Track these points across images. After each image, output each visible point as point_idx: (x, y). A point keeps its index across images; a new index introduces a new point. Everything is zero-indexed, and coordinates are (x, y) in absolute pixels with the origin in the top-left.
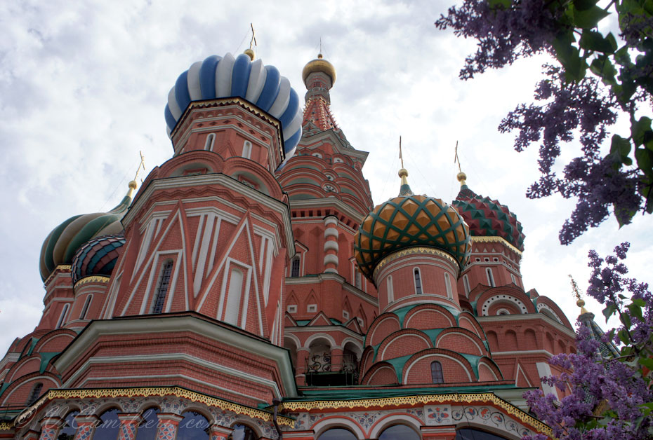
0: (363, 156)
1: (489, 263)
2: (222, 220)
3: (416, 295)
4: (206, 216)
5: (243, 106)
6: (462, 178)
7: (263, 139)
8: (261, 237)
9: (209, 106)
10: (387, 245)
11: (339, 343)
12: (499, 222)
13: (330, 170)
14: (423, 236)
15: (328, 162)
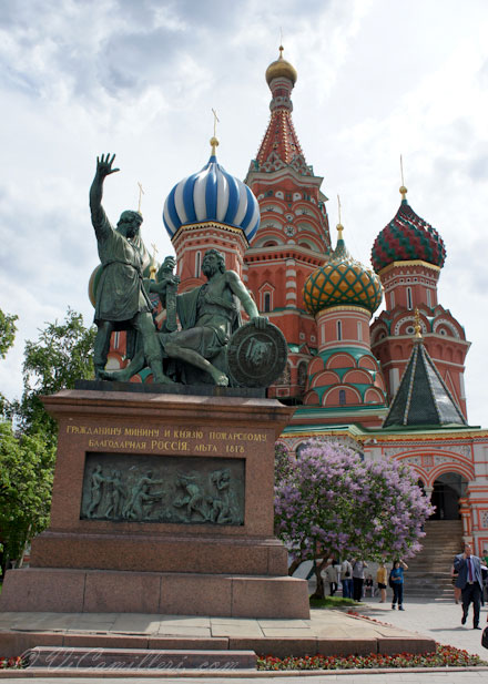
0: (318, 181)
1: (410, 283)
3: (337, 341)
5: (216, 227)
6: (403, 191)
7: (232, 246)
9: (193, 229)
10: (321, 303)
11: (295, 364)
12: (421, 248)
13: (290, 211)
14: (344, 298)
15: (288, 200)
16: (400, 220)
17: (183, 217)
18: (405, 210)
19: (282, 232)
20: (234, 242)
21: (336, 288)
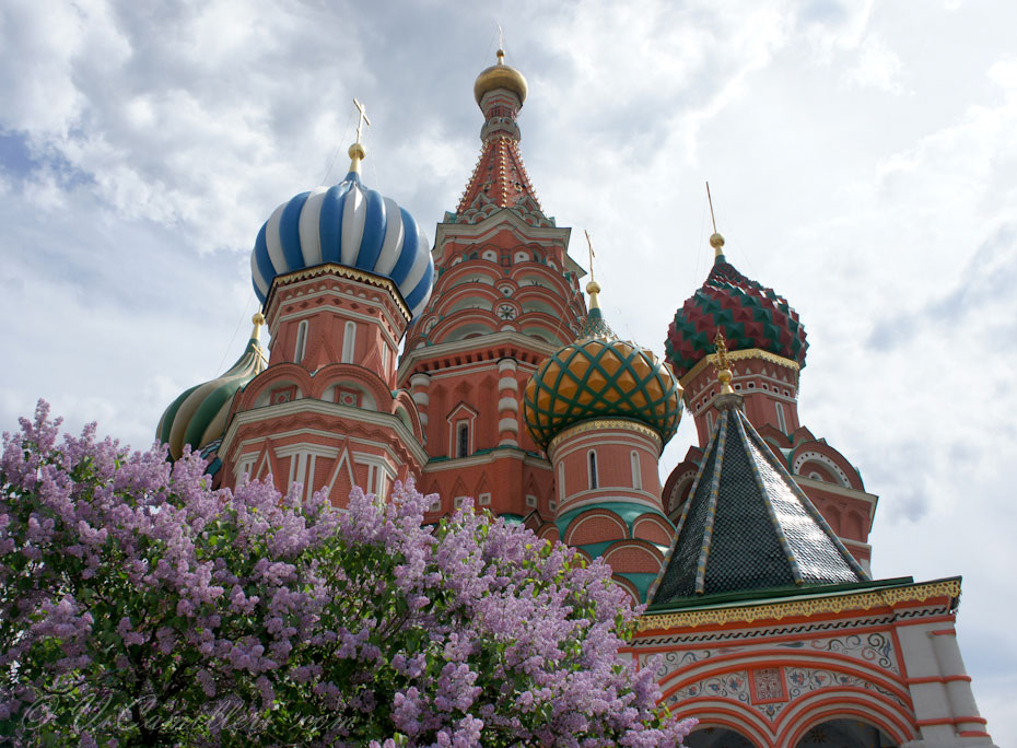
0: (563, 235)
2: (317, 457)
3: (590, 491)
4: (298, 456)
5: (338, 274)
6: (717, 242)
7: (371, 311)
8: (368, 466)
9: (297, 281)
10: (555, 420)
12: (755, 325)
13: (507, 280)
14: (599, 405)
15: (506, 263)
16: (714, 284)
17: (279, 264)
18: (722, 270)
19: (492, 314)
20: (374, 303)
21: (582, 385)
